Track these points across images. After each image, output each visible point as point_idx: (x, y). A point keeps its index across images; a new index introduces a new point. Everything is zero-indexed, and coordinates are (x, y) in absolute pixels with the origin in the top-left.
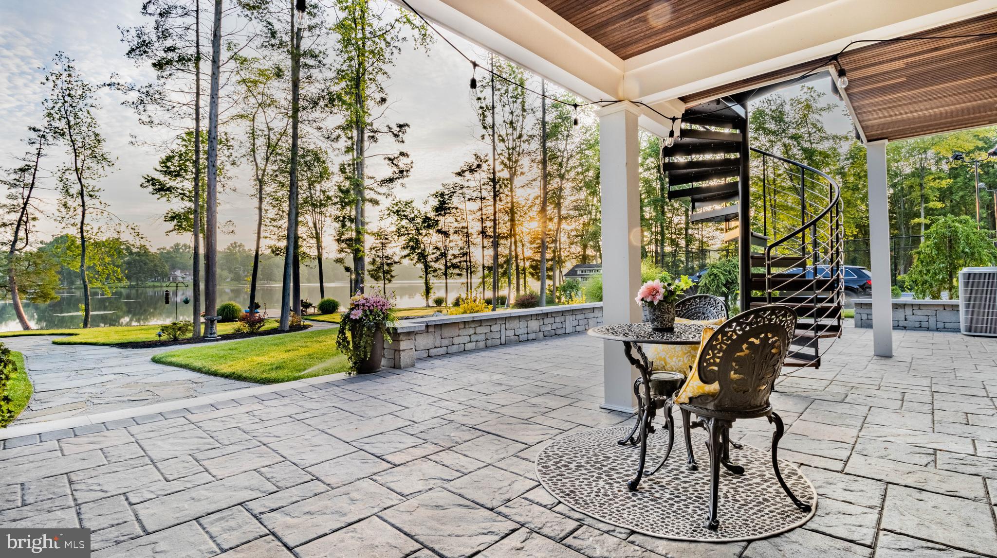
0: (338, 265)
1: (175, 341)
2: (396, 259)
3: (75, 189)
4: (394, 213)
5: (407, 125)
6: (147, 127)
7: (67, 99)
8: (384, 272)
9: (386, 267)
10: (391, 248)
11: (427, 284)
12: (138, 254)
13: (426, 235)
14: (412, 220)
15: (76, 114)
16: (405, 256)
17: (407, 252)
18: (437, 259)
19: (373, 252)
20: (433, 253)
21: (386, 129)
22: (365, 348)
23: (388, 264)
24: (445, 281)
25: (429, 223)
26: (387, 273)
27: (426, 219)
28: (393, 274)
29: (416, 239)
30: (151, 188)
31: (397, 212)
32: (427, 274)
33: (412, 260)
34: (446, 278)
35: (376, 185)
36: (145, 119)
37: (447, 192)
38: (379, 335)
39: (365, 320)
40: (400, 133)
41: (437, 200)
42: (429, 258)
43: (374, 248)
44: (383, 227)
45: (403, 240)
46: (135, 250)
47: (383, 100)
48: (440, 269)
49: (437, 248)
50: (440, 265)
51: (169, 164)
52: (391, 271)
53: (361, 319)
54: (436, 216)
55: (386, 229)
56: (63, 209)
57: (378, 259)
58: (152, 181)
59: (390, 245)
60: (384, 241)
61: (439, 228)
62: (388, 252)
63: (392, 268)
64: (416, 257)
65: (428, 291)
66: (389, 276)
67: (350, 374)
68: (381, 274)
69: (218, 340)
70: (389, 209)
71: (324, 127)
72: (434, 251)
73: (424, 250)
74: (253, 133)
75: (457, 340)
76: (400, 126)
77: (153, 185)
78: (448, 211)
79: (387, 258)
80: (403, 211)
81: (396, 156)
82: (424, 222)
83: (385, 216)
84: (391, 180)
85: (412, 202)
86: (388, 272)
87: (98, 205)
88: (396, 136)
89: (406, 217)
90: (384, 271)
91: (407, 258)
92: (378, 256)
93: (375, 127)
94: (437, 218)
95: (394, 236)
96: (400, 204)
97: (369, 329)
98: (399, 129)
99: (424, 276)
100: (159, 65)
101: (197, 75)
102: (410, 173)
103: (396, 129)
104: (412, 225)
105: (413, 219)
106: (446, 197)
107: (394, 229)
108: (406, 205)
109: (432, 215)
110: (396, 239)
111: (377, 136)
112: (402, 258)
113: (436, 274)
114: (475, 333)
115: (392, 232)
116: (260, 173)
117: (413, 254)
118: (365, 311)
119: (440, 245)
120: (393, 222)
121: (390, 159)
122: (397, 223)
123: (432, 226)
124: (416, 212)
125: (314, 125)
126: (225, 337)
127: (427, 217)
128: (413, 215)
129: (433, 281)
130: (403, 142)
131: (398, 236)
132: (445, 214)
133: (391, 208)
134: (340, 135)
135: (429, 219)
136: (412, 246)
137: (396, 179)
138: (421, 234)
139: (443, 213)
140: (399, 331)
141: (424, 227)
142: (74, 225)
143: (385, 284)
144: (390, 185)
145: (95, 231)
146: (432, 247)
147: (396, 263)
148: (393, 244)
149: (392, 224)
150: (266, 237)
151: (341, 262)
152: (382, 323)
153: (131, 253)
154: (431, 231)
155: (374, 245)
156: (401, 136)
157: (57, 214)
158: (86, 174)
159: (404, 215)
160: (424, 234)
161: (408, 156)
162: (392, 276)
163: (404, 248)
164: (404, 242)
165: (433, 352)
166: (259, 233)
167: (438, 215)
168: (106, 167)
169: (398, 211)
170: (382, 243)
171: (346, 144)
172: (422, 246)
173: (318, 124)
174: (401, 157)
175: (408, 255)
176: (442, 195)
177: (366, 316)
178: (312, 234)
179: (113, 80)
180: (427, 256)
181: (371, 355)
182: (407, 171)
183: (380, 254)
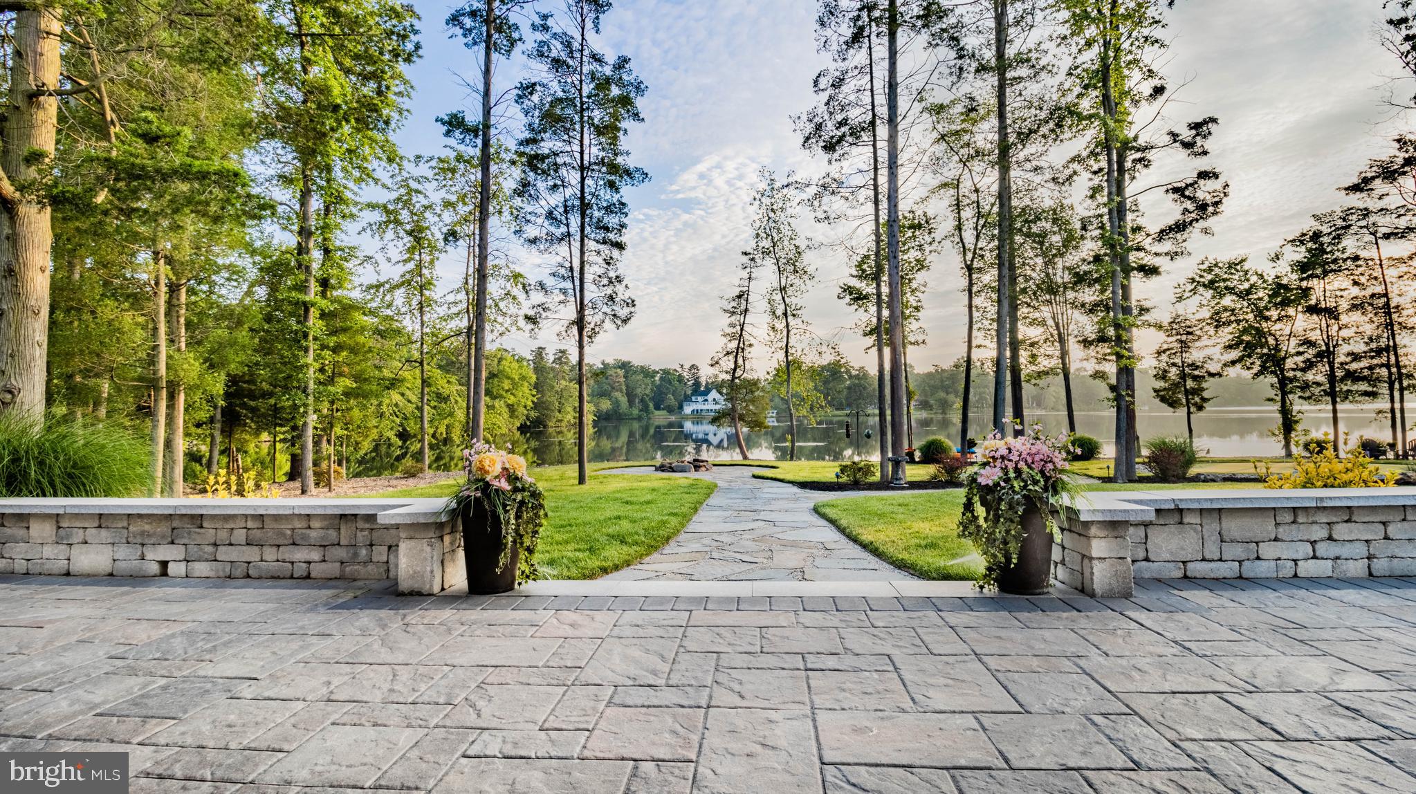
0: (1098, 381)
1: (856, 485)
2: (1214, 367)
3: (780, 310)
4: (1204, 285)
5: (1214, 120)
6: (824, 225)
7: (771, 215)
8: (1187, 392)
9: (1190, 384)
10: (1201, 348)
11: (1285, 412)
12: (857, 377)
13: (1279, 319)
14: (1245, 295)
15: (779, 229)
16: (1233, 363)
17: (1234, 354)
18: (1309, 365)
19: (1164, 357)
20: (1299, 354)
21: (1167, 139)
22: (1005, 543)
23: (1195, 378)
24: (1330, 407)
25: (1282, 295)
26: (1193, 394)
27: (1279, 288)
28: (1206, 394)
29: (1257, 329)
30: (848, 298)
31: (1210, 285)
32: (1284, 394)
33: (1248, 368)
34: (1334, 403)
35: (1149, 240)
36: (821, 215)
37: (1325, 229)
38: (1036, 521)
39: (1003, 488)
40: (1198, 138)
41: (1303, 249)
42: (1289, 363)
43: (1164, 352)
44: (1180, 312)
45: (1227, 334)
46: (854, 373)
47: (1159, 91)
48: (1318, 384)
49: (1309, 343)
50: (1318, 375)
51: (865, 267)
52: (1203, 389)
53: (997, 485)
54: (1302, 280)
55: (1190, 316)
56: (772, 333)
57: (1174, 370)
58: (849, 290)
59: (1197, 344)
60: (1184, 337)
61: (1313, 302)
62: (1195, 355)
63: (1204, 385)
64: (1258, 363)
65: (1288, 425)
66: (1197, 399)
67: (982, 587)
68: (1181, 396)
69: (903, 489)
70: (1193, 280)
71: (1046, 165)
72: (1301, 349)
73: (1277, 348)
74: (958, 205)
75: (1268, 550)
76: (1196, 126)
77: (851, 294)
78: (1333, 267)
79: (1193, 366)
80: (1225, 280)
81: (1189, 181)
82: (1275, 294)
83: (1187, 294)
84: (1180, 227)
85: (1243, 261)
86: (1195, 392)
87: (800, 325)
88: (1187, 145)
89: (1230, 290)
90: (1186, 390)
91: (1238, 366)
92: (1174, 364)
93: (1141, 142)
94: (1304, 284)
95: (1207, 328)
96: (1217, 270)
97: (1011, 506)
98: (1194, 132)
99: (1279, 398)
100: (830, 147)
101: (874, 146)
102: (1221, 208)
103: (1187, 134)
104: (1245, 304)
105: (1249, 292)
106: (1326, 239)
107: (1206, 313)
108: (1230, 267)
109: (1292, 278)
110: (1212, 331)
111: (1150, 155)
112: (1225, 365)
113: (1307, 394)
114: (1330, 538)
115: (1203, 320)
116: (969, 256)
117: (1250, 356)
118: (1005, 470)
119: (1315, 336)
120: (1205, 302)
121: (1176, 190)
122: (1213, 304)
123: (1294, 301)
124: (1254, 279)
125: (1028, 166)
126: (914, 485)
127: (1280, 286)
128: (1246, 285)
129: (1298, 406)
130: (1205, 153)
131: (1217, 327)
132: (1325, 273)
133: (1197, 279)
134: (1075, 173)
135: (1286, 288)
136: (1248, 343)
137: (1191, 222)
138: (1267, 319)
139: (1319, 271)
140: (1083, 518)
141: (1276, 305)
142: (781, 348)
143: (1189, 413)
144: (1178, 235)
145: (799, 353)
146: (1293, 342)
147: (1211, 375)
148: (1205, 341)
149: (1201, 306)
150: (979, 346)
151: (1102, 377)
152: (1041, 499)
153: (851, 377)
154: (1291, 311)
155: (1165, 347)
156: (1199, 144)
157: (767, 338)
158: (789, 293)
159: (1227, 288)
160: (1275, 317)
161: (1216, 176)
162: (1204, 400)
163: (1230, 347)
164: (1231, 337)
165: (1196, 569)
166: (970, 341)
167: (1307, 278)
168: (808, 282)
169: (1212, 282)
170: (1181, 342)
171: (1091, 184)
172: (1271, 341)
173: (1034, 163)
174: (1201, 182)
175: (1240, 359)
176: (1316, 236)
177: (1007, 480)
178: (1052, 336)
179: (791, 180)
180: (1284, 359)
181: (1019, 559)
182: (1216, 204)
183: (1178, 361)
